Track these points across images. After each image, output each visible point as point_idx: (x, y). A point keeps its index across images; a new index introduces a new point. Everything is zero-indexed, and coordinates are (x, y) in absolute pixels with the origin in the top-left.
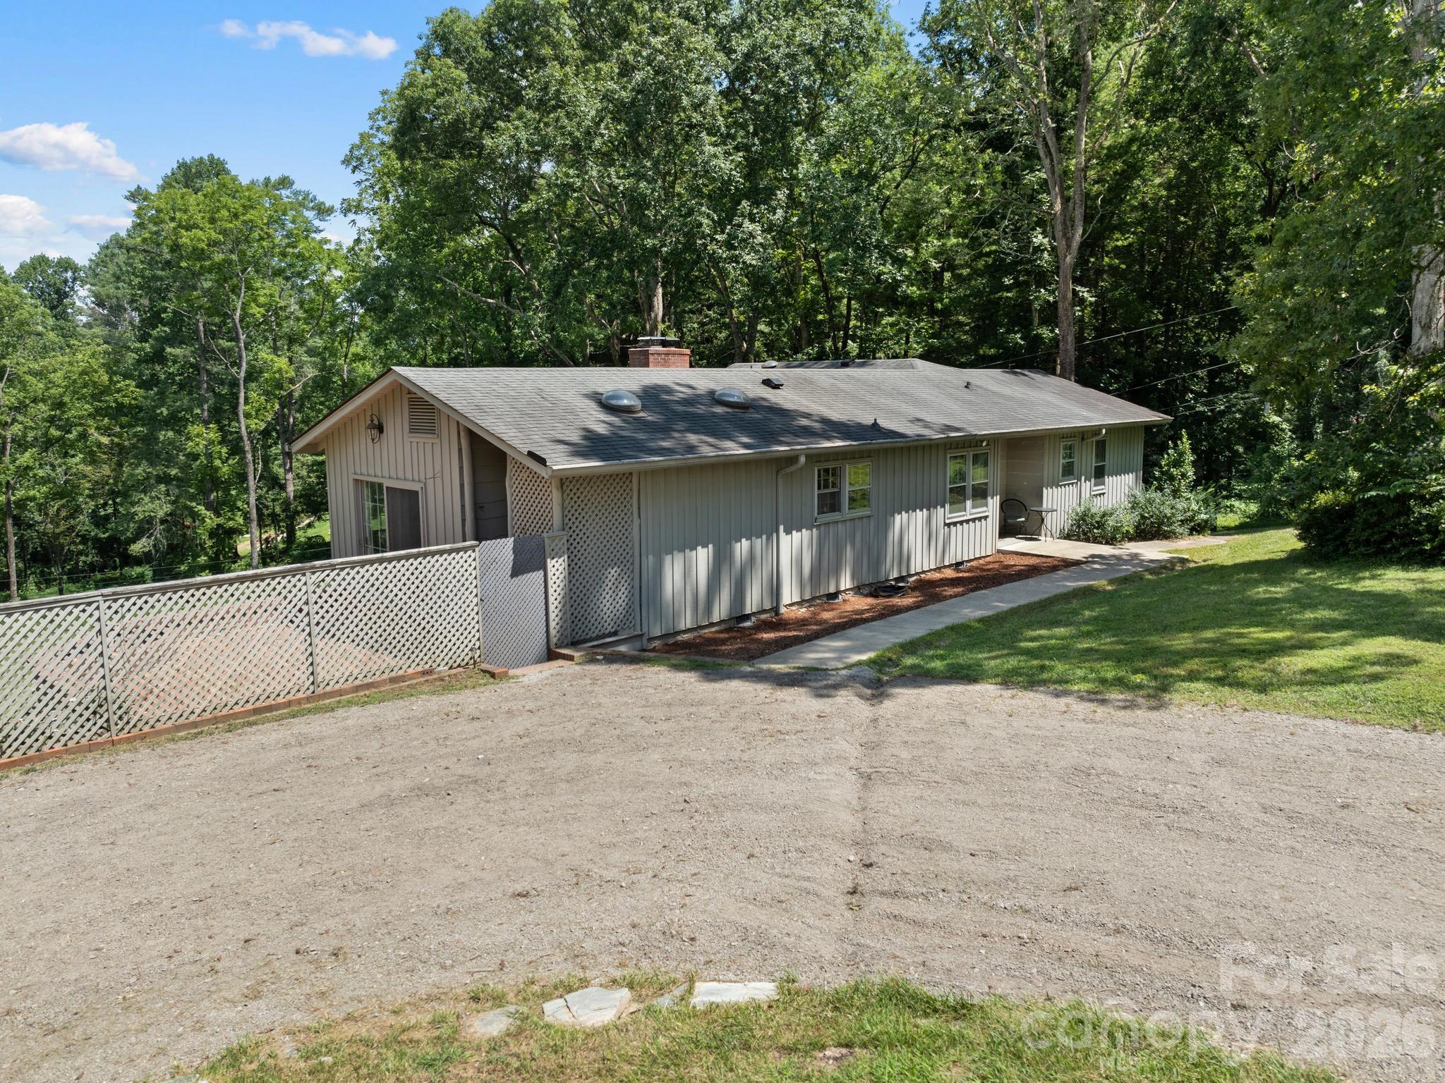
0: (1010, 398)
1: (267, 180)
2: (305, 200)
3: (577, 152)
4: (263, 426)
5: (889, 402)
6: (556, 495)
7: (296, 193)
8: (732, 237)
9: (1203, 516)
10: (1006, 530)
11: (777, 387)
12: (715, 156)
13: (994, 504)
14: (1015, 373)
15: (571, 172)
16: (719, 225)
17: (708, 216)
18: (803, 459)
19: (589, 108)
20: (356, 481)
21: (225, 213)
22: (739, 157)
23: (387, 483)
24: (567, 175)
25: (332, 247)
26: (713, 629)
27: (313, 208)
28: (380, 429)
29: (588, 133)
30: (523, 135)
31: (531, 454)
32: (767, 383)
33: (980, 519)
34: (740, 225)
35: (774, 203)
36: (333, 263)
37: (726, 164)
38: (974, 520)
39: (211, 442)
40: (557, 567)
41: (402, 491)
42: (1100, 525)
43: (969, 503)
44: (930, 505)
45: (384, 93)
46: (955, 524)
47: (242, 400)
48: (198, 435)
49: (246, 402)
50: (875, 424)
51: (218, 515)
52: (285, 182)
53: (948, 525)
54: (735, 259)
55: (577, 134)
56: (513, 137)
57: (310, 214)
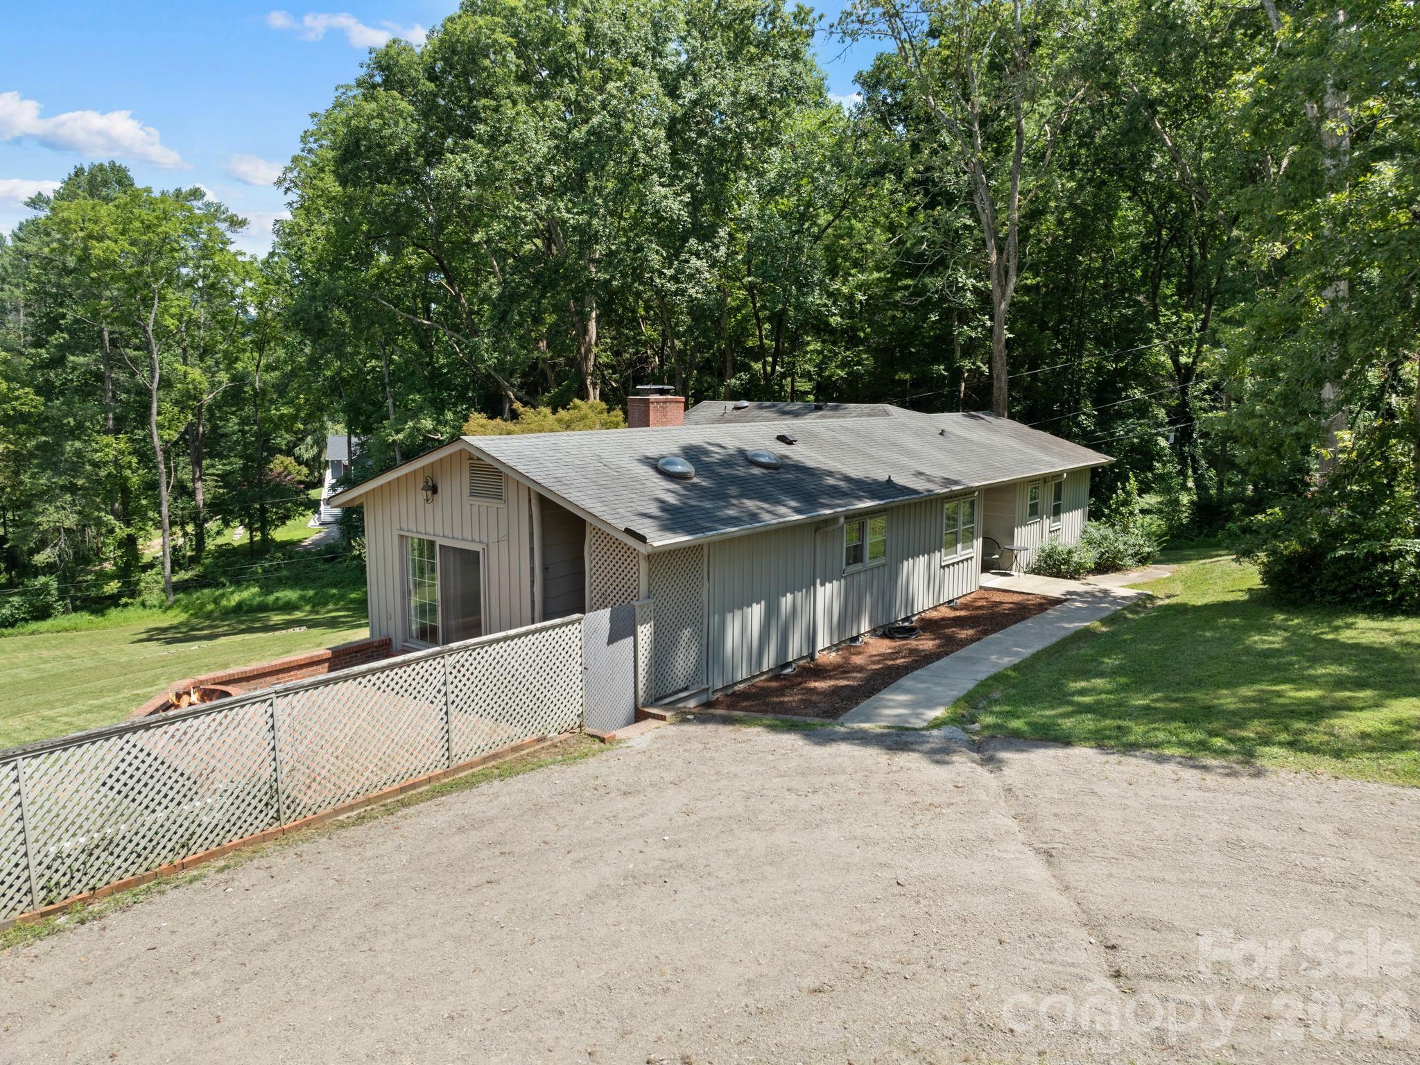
0: (981, 445)
1: (178, 191)
2: (215, 213)
3: (529, 187)
4: (176, 436)
5: (888, 454)
6: (644, 566)
7: (208, 205)
8: (680, 271)
9: (1147, 549)
10: (986, 567)
11: (790, 443)
12: (666, 197)
13: (978, 544)
14: (973, 417)
15: (523, 205)
16: (668, 261)
17: (657, 253)
18: (842, 520)
19: (542, 147)
20: (401, 537)
21: (137, 224)
22: (687, 197)
23: (439, 542)
24: (519, 209)
25: (247, 259)
26: (763, 678)
27: (225, 220)
28: (434, 490)
29: (539, 169)
30: (470, 167)
31: (628, 531)
32: (782, 439)
33: (967, 560)
34: (687, 262)
35: (717, 241)
36: (248, 275)
37: (675, 205)
38: (962, 561)
39: (122, 453)
40: (645, 632)
41: (455, 549)
42: (1067, 562)
43: (959, 546)
44: (929, 551)
45: (313, 116)
46: (948, 566)
47: (154, 411)
48: (107, 445)
49: (159, 414)
50: (889, 481)
51: (128, 524)
52: (196, 194)
53: (943, 567)
54: (682, 292)
55: (529, 169)
56: (460, 169)
57: (222, 226)
